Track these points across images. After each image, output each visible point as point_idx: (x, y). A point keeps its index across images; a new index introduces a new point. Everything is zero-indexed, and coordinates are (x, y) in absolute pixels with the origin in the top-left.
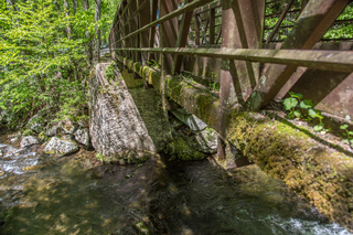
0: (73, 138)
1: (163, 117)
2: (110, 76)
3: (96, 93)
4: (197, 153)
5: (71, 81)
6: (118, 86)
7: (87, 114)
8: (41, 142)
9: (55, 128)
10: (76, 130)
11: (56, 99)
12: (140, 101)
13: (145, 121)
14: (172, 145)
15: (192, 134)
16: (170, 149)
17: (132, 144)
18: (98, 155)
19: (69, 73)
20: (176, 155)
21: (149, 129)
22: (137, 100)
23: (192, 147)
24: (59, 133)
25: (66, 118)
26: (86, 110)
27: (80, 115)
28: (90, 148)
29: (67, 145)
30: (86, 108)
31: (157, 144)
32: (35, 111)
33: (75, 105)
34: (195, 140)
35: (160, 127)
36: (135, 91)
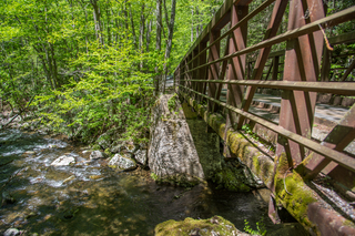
0: (133, 157)
1: (215, 147)
2: (171, 106)
3: (157, 120)
4: (243, 186)
5: (138, 107)
6: (178, 116)
7: (148, 137)
8: (105, 157)
9: (119, 146)
10: (136, 150)
11: (124, 122)
12: (195, 131)
13: (197, 149)
14: (220, 175)
15: (241, 167)
16: (218, 178)
17: (183, 169)
18: (152, 175)
19: (136, 100)
20: (223, 184)
21: (200, 158)
22: (193, 129)
23: (239, 179)
24: (122, 151)
25: (130, 138)
26: (148, 134)
27: (142, 137)
28: (146, 168)
29: (127, 162)
30: (148, 132)
31: (207, 172)
32: (105, 130)
33: (139, 129)
34: (242, 173)
35: (211, 157)
36: (192, 122)
